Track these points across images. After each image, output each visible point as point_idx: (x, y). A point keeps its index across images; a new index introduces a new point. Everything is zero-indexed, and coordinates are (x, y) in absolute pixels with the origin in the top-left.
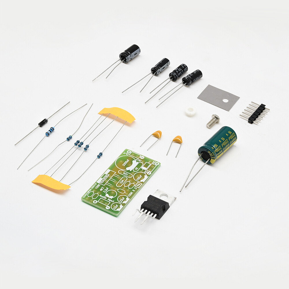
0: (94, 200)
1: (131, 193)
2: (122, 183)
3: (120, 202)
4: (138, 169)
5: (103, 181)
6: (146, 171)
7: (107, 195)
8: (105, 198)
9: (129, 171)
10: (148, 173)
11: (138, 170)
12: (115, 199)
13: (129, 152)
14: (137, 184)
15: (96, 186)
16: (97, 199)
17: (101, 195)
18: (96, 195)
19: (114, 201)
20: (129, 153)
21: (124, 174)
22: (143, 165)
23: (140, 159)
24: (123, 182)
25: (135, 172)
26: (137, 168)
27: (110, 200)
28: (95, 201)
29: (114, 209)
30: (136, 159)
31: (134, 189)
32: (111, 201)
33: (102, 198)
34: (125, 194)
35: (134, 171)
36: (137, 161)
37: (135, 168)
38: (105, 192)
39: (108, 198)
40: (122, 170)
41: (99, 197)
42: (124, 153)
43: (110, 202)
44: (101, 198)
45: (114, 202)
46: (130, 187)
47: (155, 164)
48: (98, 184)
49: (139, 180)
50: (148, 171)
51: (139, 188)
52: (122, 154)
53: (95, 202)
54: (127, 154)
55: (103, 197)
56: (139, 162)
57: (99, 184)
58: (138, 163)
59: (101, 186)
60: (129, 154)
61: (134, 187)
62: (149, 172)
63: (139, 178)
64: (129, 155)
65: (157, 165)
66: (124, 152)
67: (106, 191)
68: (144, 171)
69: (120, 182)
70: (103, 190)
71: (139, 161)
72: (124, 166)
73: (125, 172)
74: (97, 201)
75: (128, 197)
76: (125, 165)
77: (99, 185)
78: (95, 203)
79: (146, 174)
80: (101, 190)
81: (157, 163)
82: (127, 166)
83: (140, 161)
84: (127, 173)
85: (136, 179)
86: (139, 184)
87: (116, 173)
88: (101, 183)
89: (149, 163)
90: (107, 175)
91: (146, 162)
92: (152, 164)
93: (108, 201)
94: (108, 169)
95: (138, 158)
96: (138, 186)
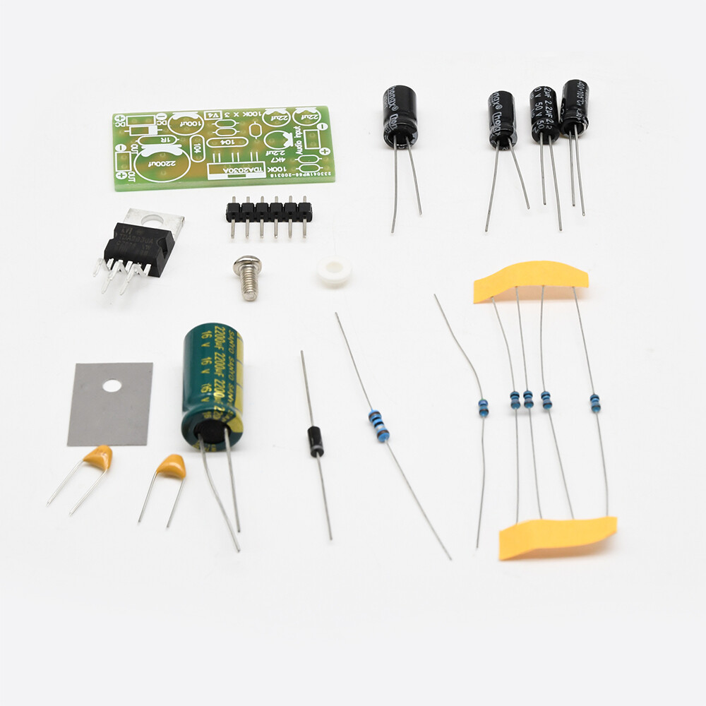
0: (320, 156)
1: (247, 114)
2: (230, 139)
3: (287, 118)
4: (164, 137)
5: (251, 170)
6: (159, 123)
7: (289, 144)
8: (299, 144)
9: (185, 148)
10: (165, 118)
11: (167, 137)
12: (290, 128)
13: (121, 175)
14: (211, 118)
15: (277, 173)
16: (315, 152)
17: (297, 153)
18: (305, 159)
19: (295, 127)
20: (124, 174)
21: (201, 150)
23: (129, 149)
24: (225, 140)
25: (179, 137)
26: (163, 140)
27: (300, 133)
28: (322, 153)
29: (318, 116)
30: (134, 156)
31: (231, 115)
32: (297, 131)
33: (303, 147)
34: (260, 122)
35: (177, 140)
37: (166, 143)
38: (283, 151)
39: (295, 140)
40: (190, 158)
42: (134, 180)
43: (304, 131)
44: (306, 148)
45: (298, 125)
46: (229, 124)
47: (125, 121)
48: (268, 174)
49: (198, 120)
50: (157, 120)
51: (221, 111)
53: (325, 151)
54: (132, 175)
55: (300, 148)
56: (140, 146)
57: (267, 170)
58: (144, 146)
59: (271, 165)
60: (127, 172)
61: (224, 118)
62: (160, 118)
63: (192, 124)
64: (131, 170)
65: (123, 116)
67: (276, 152)
68: (161, 127)
69: (230, 145)
70: (279, 156)
71: (136, 148)
72: (174, 162)
73: (194, 150)
74: (322, 150)
75: (262, 114)
76: (169, 162)
77: (272, 169)
78: (328, 149)
79: (167, 119)
80: (281, 160)
81: (117, 120)
82: (170, 156)
83: (134, 146)
84: (193, 147)
85: (198, 127)
86: (210, 115)
87: (208, 164)
88: (263, 170)
89: (130, 131)
90: (228, 172)
91: (131, 135)
92: (127, 125)
93: (302, 135)
94: (209, 179)
95: (130, 152)
96: (216, 114)
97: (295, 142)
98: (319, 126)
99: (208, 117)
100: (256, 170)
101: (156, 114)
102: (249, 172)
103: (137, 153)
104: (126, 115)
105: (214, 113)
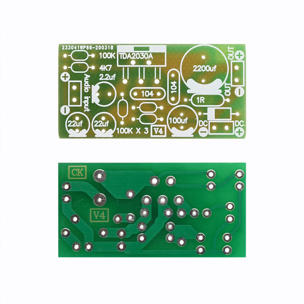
0: (69, 71)
1: (129, 131)
2: (145, 97)
3: (94, 124)
4: (202, 104)
5: (129, 56)
6: (206, 123)
7: (96, 88)
8: (86, 90)
9: (184, 88)
10: (200, 130)
11: (200, 104)
12: (94, 108)
13: (239, 55)
14: (160, 128)
15: (107, 51)
16: (73, 77)
17: (89, 76)
18: (83, 67)
19: (88, 110)
20: (237, 58)
21: (170, 85)
22: (218, 107)
23: (233, 90)
24: (150, 97)
25: (189, 103)
26: (202, 99)
27: (85, 102)
28: (68, 74)
29: (68, 124)
30: (228, 81)
31: (143, 130)
32: (87, 105)
33: (83, 83)
34: (119, 120)
35: (191, 100)
36: (223, 88)
37: (200, 96)
38: (101, 79)
39: (89, 94)
40: (180, 74)
41: (82, 77)
42: (229, 48)
43: (81, 106)
44: (81, 82)
45: (86, 113)
46: (145, 119)
47: (235, 128)
48: (115, 50)
49: (172, 125)
50: (207, 127)
51: (152, 136)
52: (224, 47)
53: (65, 77)
54: (230, 55)
55: (86, 82)
56: (223, 93)
57: (115, 55)
58: (219, 92)
59: (112, 61)
60: (235, 59)
61: (149, 126)
62: (205, 129)
63: (177, 120)
64: (232, 62)
65: (237, 135)
66: (231, 46)
67: (106, 79)
68: (204, 118)
69: (145, 90)
70: (105, 72)
71: (227, 91)
72: (194, 70)
73: (177, 85)
74: (68, 79)
75: (116, 131)
76: (199, 70)
77: (112, 55)
78: (63, 79)
79: (199, 128)
80: (103, 68)
81: (242, 130)
82: (197, 77)
83: (228, 93)
84: (177, 90)
85: (172, 116)
86: (161, 131)
87: (165, 66)
88: (119, 55)
89: (231, 114)
90: (149, 53)
91: (231, 108)
92: (233, 122)
93: (83, 100)
94: (166, 46)
95: (232, 86)
96: (156, 132)
97: (90, 90)
98: (68, 111)
99: (163, 128)
100: (125, 56)
101: (208, 137)
102: (131, 53)
103: (226, 84)
104: (234, 137)
105: (158, 134)
